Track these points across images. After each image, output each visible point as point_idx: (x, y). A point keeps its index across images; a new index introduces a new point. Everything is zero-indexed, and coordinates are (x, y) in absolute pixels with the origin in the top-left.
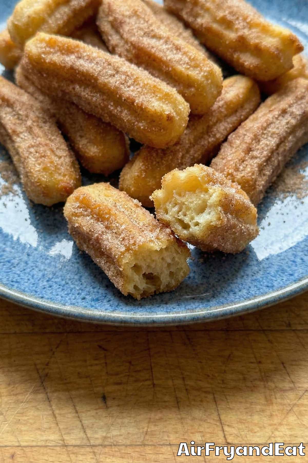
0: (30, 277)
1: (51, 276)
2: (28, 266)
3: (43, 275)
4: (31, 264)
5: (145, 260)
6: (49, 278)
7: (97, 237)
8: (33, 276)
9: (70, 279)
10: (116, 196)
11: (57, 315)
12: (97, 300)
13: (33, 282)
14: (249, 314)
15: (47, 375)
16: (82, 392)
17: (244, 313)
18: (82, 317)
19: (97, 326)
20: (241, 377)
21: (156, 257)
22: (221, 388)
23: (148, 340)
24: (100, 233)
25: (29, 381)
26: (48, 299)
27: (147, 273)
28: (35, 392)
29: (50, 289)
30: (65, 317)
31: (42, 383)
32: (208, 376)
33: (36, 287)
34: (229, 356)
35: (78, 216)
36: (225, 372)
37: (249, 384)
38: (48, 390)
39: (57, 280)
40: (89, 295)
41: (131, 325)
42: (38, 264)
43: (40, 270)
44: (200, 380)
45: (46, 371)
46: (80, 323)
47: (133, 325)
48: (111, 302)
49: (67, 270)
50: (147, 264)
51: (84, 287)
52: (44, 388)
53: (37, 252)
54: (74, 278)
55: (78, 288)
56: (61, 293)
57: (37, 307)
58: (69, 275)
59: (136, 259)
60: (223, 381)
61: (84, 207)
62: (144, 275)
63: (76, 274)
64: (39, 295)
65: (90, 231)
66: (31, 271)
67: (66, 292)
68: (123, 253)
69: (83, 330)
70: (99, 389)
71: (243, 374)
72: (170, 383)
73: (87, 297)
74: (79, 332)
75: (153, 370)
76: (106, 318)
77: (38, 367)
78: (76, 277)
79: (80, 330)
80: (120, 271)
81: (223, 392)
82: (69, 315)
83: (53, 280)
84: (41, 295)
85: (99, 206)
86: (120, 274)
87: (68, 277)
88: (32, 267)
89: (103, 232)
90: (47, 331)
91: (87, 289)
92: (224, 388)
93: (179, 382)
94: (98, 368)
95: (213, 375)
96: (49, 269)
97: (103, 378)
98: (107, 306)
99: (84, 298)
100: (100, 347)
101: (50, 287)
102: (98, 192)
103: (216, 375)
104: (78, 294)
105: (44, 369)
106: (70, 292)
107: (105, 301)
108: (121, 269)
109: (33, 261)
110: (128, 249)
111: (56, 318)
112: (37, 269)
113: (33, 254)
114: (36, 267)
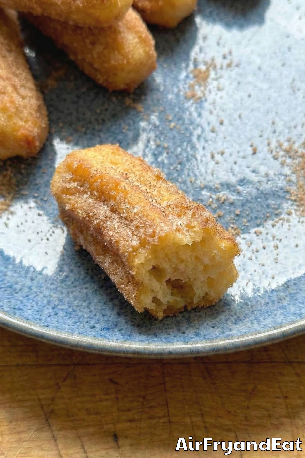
0: (34, 303)
1: (57, 303)
2: (32, 291)
3: (49, 302)
4: (34, 289)
5: (169, 259)
6: (55, 305)
7: (99, 224)
8: (37, 303)
9: (78, 306)
10: (128, 163)
11: (62, 345)
12: (108, 329)
13: (37, 309)
14: (274, 345)
15: (52, 411)
16: (91, 430)
17: (269, 343)
18: (90, 347)
19: (108, 358)
20: (265, 413)
21: (186, 255)
22: (245, 425)
23: (163, 373)
24: (103, 218)
25: (33, 418)
26: (53, 327)
27: (173, 279)
28: (39, 430)
29: (56, 317)
30: (71, 348)
31: (47, 420)
32: (230, 412)
33: (41, 315)
34: (253, 390)
35: (72, 194)
36: (248, 408)
37: (275, 421)
38: (54, 428)
39: (63, 307)
40: (98, 323)
41: (144, 356)
42: (42, 289)
43: (44, 297)
44: (220, 417)
45: (52, 407)
46: (88, 354)
47: (147, 356)
48: (123, 332)
49: (74, 296)
50: (173, 266)
51: (94, 314)
52: (49, 426)
53: (41, 276)
54: (82, 305)
55: (86, 316)
56: (68, 321)
57: (42, 336)
58: (77, 301)
59: (156, 257)
60: (245, 417)
61: (80, 181)
62: (168, 281)
63: (85, 301)
64: (44, 323)
65: (88, 215)
66: (35, 297)
67: (73, 320)
68: (135, 250)
69: (92, 363)
70: (110, 427)
71: (268, 411)
72: (188, 420)
73: (97, 326)
74: (89, 365)
75: (169, 406)
76: (117, 349)
77: (43, 402)
78: (85, 304)
79: (88, 362)
80: (133, 277)
81: (246, 430)
82: (77, 345)
83: (59, 307)
84: (46, 324)
85: (101, 177)
86: (131, 279)
87: (75, 303)
88: (36, 292)
89: (106, 217)
90: (53, 362)
91: (97, 317)
92: (248, 425)
93: (197, 419)
94: (109, 403)
95: (234, 411)
96: (55, 296)
97: (114, 414)
98: (119, 335)
99: (93, 327)
100: (111, 380)
101: (56, 314)
102: (102, 157)
103: (238, 411)
104: (87, 322)
105: (49, 405)
106: (77, 320)
107: (116, 330)
108: (134, 273)
109: (38, 286)
110: (143, 243)
111: (62, 348)
112: (41, 295)
113: (37, 279)
114: (41, 293)
